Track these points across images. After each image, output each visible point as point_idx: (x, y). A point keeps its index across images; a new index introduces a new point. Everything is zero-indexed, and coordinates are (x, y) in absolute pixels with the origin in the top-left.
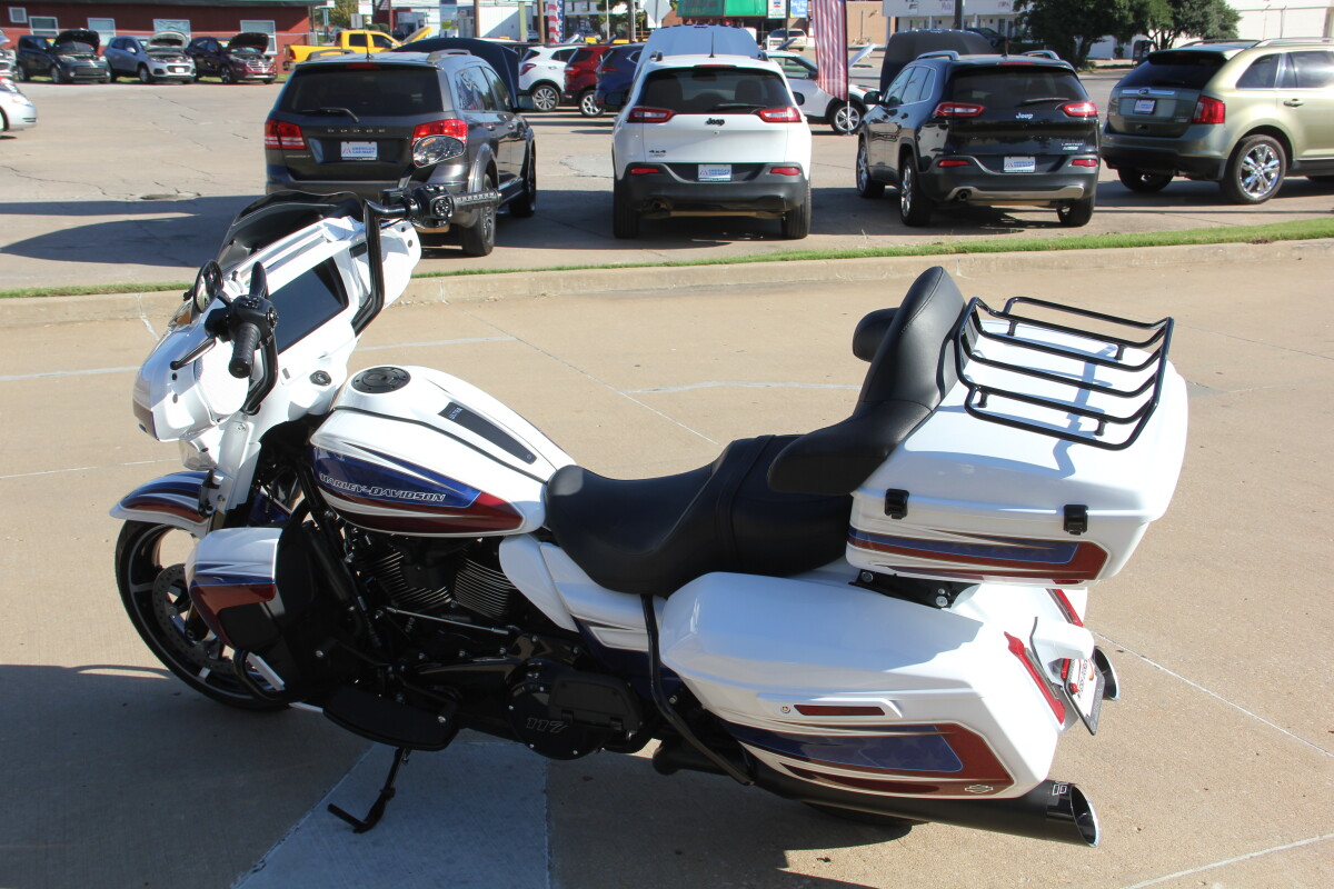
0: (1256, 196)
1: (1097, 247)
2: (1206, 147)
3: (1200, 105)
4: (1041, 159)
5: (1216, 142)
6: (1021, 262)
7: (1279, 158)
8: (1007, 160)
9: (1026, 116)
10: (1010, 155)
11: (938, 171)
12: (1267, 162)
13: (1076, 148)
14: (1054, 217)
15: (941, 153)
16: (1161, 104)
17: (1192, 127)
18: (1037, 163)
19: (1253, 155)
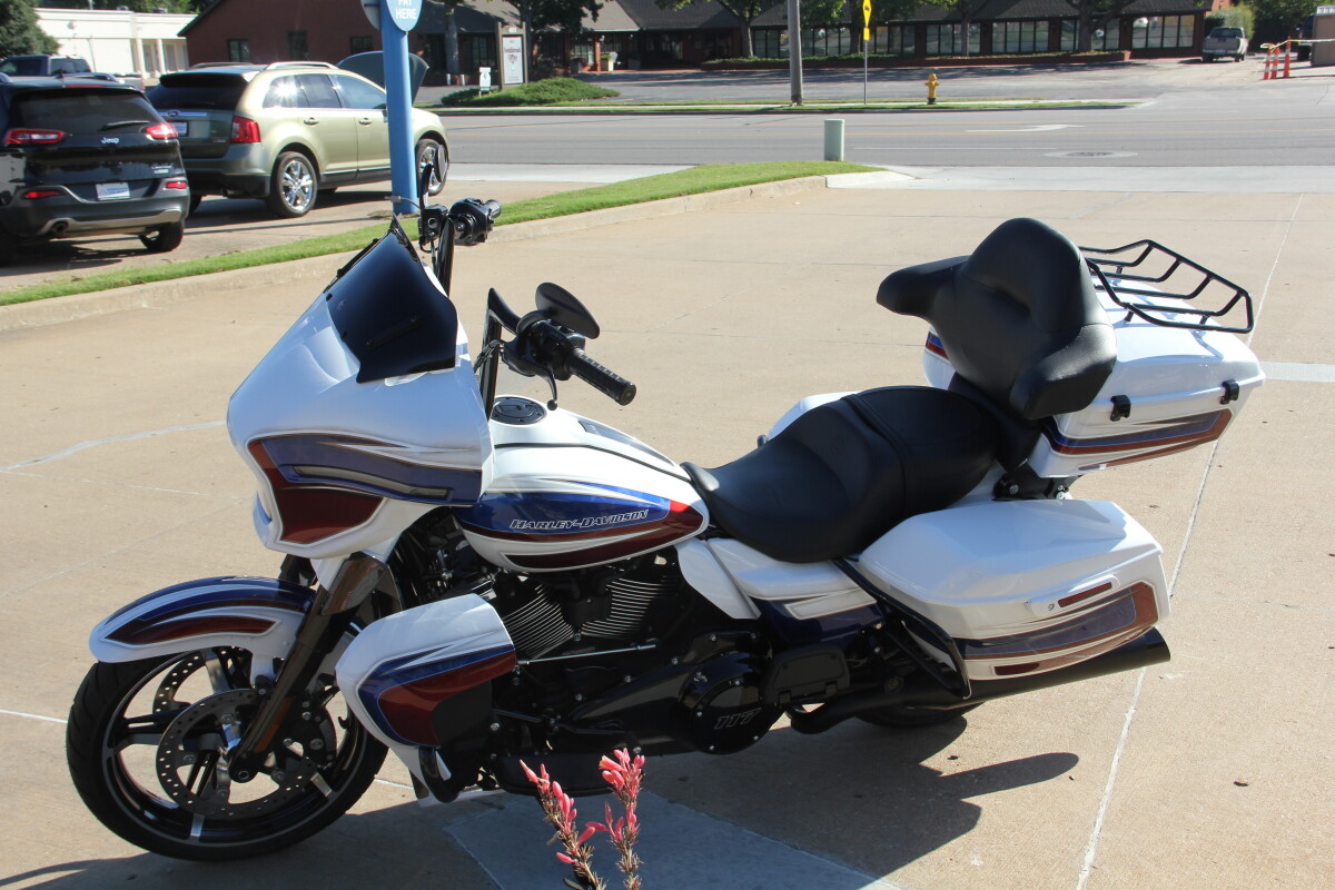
0: (300, 209)
1: (259, 265)
2: (249, 165)
3: (236, 126)
4: (133, 185)
5: (258, 158)
6: (200, 286)
7: (310, 173)
8: (99, 188)
9: (110, 140)
10: (101, 183)
11: (27, 204)
12: (301, 177)
13: (166, 171)
14: (139, 244)
15: (22, 184)
16: (193, 125)
17: (233, 147)
18: (132, 188)
19: (289, 171)
